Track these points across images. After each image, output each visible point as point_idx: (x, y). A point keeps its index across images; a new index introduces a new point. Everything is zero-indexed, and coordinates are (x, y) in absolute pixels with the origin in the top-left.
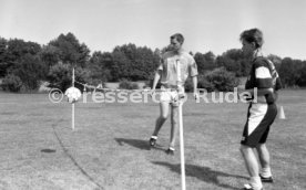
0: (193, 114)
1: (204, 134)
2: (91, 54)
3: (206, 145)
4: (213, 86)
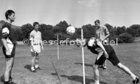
4: (122, 41)
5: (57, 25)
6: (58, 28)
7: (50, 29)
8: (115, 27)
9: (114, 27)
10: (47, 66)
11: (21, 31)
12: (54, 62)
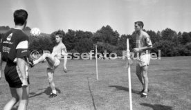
0: (173, 70)
1: (175, 82)
2: (120, 36)
3: (173, 90)
5: (98, 32)
6: (99, 35)
7: (89, 38)
8: (180, 33)
9: (178, 33)
10: (80, 90)
11: (50, 40)
12: (90, 85)
